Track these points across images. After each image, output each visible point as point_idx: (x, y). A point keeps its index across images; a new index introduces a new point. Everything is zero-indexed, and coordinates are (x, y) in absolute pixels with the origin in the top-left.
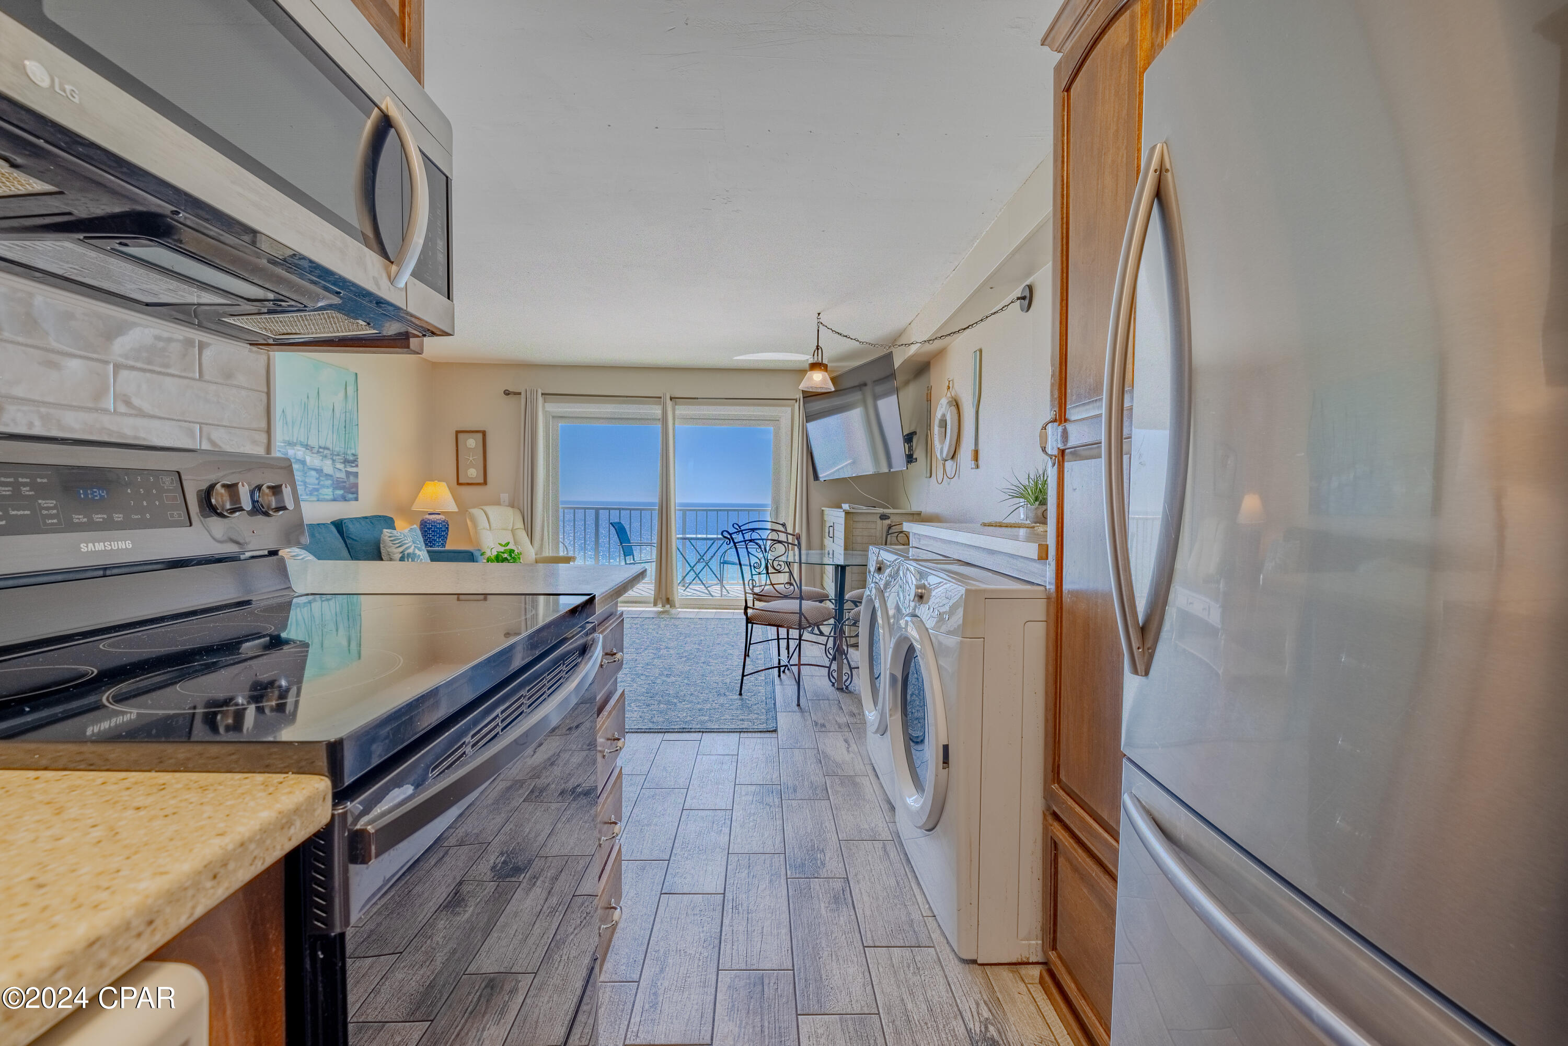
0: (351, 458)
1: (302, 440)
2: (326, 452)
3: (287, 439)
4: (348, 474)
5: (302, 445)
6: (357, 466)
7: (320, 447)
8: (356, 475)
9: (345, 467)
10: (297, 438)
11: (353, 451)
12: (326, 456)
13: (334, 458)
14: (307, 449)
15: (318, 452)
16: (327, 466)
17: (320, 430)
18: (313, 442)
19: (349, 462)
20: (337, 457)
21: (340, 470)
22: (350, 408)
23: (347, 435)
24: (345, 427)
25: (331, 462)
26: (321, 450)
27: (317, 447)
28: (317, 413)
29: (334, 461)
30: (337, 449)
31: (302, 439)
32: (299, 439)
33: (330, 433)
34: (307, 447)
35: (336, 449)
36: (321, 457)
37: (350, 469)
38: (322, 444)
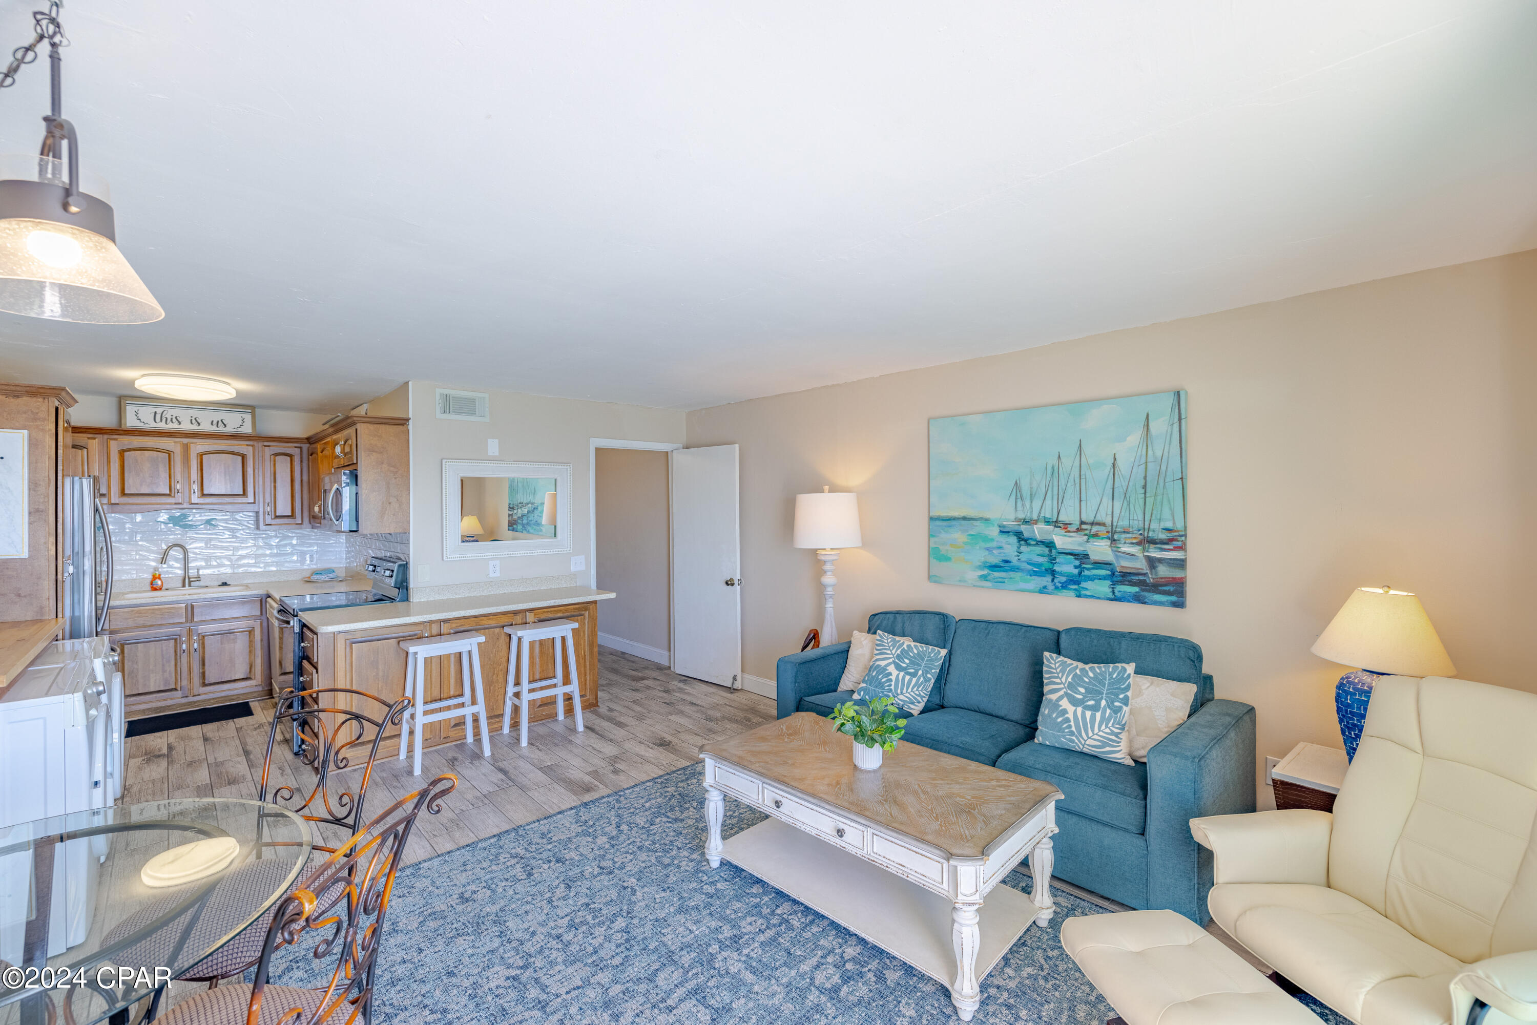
0: (1163, 536)
1: (1048, 515)
2: (1095, 529)
3: (1021, 515)
4: (1152, 563)
5: (1047, 522)
6: (1181, 548)
7: (1082, 523)
8: (1181, 564)
9: (1144, 550)
10: (1040, 513)
11: (1169, 525)
12: (1095, 536)
13: (1116, 537)
14: (1055, 527)
15: (1078, 530)
16: (1100, 550)
17: (1083, 498)
18: (1069, 515)
19: (1153, 542)
20: (1124, 536)
21: (1133, 555)
22: (1159, 454)
23: (1149, 501)
24: (1145, 487)
25: (1109, 543)
26: (1084, 527)
27: (1078, 523)
28: (1077, 476)
29: (1113, 541)
30: (1124, 523)
31: (1048, 513)
32: (1042, 515)
33: (1107, 501)
34: (1056, 524)
35: (1120, 523)
36: (1085, 538)
37: (1155, 554)
38: (1088, 516)
